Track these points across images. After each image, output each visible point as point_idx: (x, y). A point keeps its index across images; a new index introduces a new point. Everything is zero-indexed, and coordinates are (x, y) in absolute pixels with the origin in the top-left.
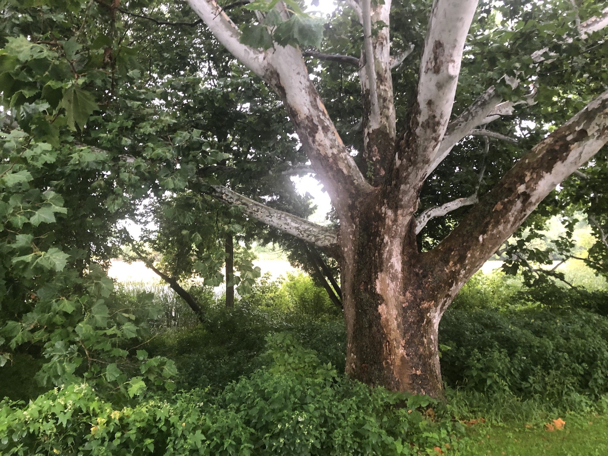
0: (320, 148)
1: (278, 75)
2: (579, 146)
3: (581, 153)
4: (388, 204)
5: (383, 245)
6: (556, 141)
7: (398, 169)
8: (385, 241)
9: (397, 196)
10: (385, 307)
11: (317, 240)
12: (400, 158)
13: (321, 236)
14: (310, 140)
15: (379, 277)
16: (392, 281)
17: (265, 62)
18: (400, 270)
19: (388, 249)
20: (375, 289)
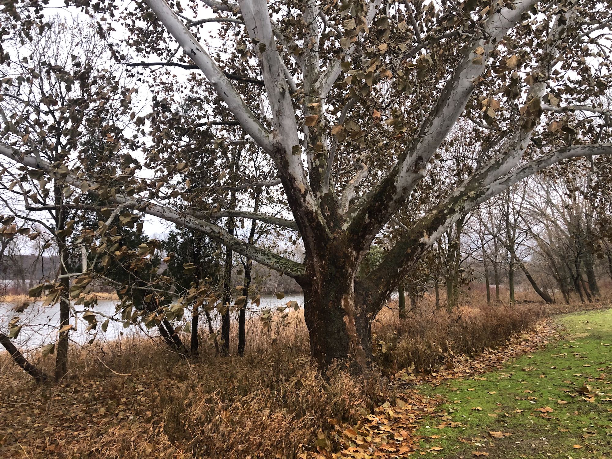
0: (309, 206)
1: (285, 152)
2: (450, 217)
4: (353, 247)
5: (347, 274)
6: (439, 213)
7: (367, 225)
8: (349, 272)
10: (347, 317)
12: (369, 218)
14: (302, 199)
15: (343, 297)
16: (351, 300)
17: (275, 141)
18: (354, 292)
19: (349, 278)
20: (341, 305)
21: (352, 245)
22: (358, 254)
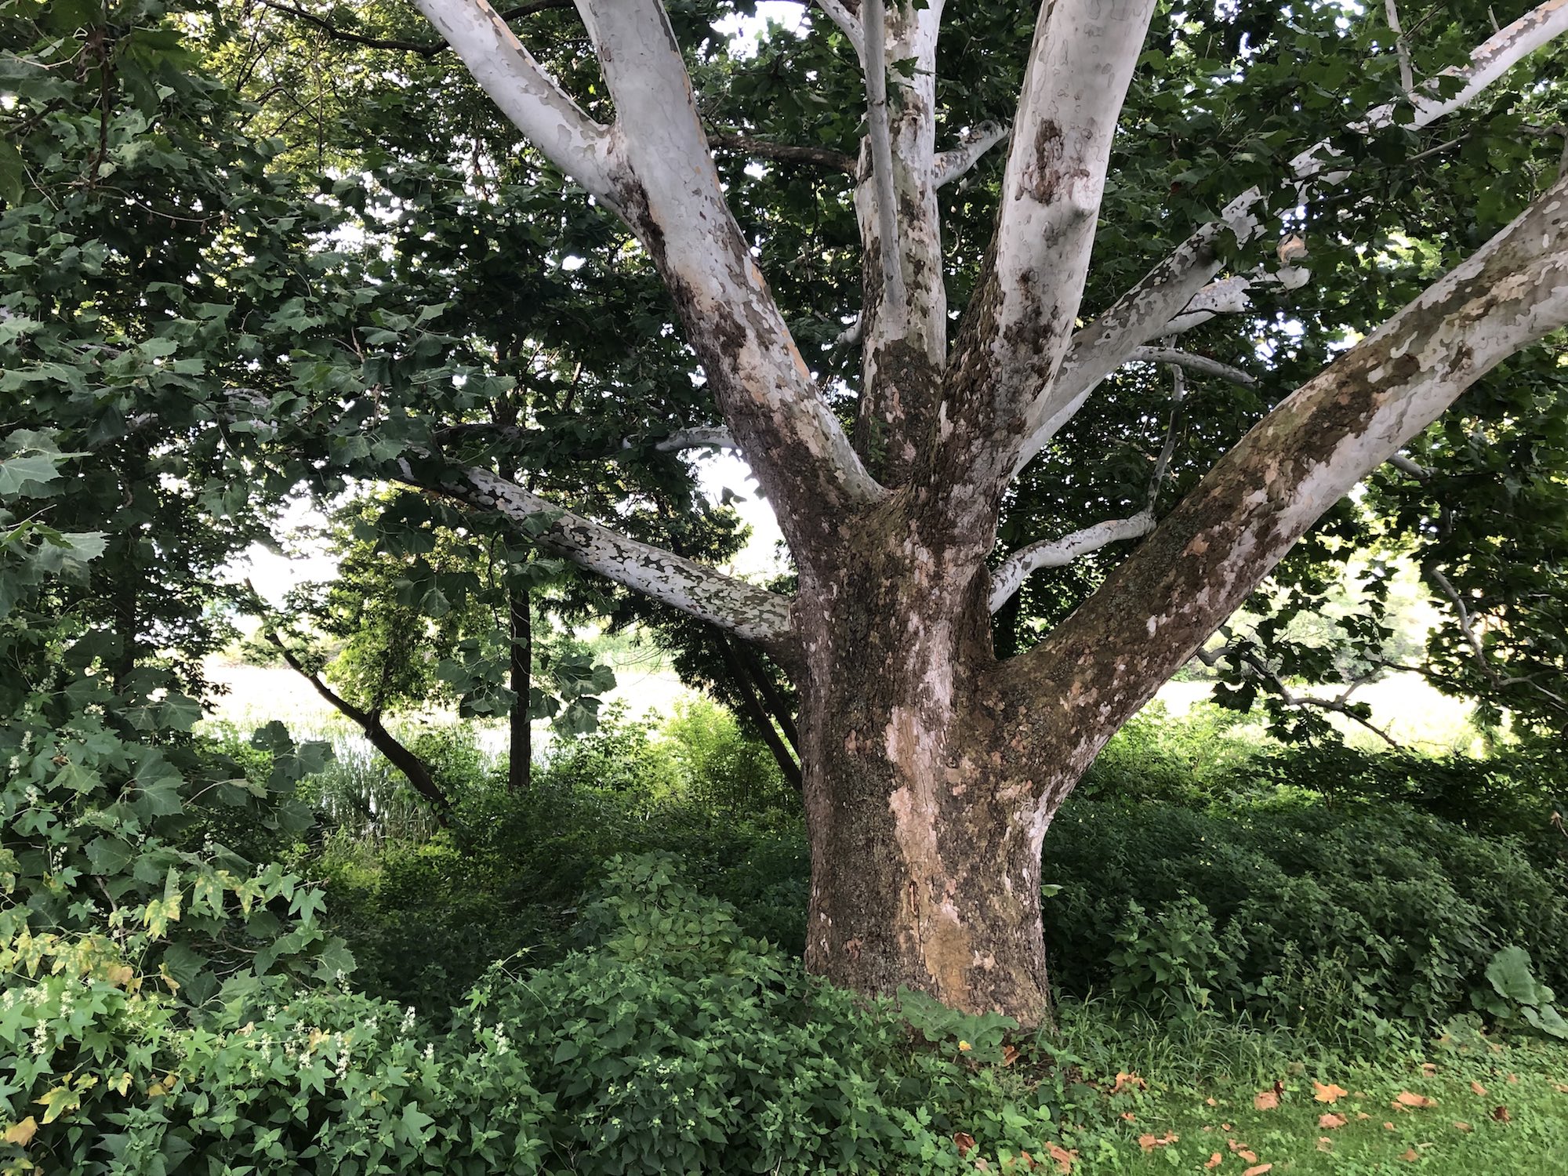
0: (751, 386)
1: (644, 195)
2: (1398, 397)
3: (1402, 415)
4: (920, 534)
5: (905, 636)
6: (1342, 385)
7: (945, 445)
8: (911, 627)
9: (942, 513)
10: (907, 795)
11: (739, 623)
12: (949, 417)
13: (751, 613)
14: (726, 364)
15: (895, 718)
16: (928, 730)
17: (613, 159)
18: (948, 702)
19: (917, 647)
20: (884, 749)
21: (914, 524)
22: (939, 561)
